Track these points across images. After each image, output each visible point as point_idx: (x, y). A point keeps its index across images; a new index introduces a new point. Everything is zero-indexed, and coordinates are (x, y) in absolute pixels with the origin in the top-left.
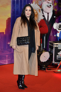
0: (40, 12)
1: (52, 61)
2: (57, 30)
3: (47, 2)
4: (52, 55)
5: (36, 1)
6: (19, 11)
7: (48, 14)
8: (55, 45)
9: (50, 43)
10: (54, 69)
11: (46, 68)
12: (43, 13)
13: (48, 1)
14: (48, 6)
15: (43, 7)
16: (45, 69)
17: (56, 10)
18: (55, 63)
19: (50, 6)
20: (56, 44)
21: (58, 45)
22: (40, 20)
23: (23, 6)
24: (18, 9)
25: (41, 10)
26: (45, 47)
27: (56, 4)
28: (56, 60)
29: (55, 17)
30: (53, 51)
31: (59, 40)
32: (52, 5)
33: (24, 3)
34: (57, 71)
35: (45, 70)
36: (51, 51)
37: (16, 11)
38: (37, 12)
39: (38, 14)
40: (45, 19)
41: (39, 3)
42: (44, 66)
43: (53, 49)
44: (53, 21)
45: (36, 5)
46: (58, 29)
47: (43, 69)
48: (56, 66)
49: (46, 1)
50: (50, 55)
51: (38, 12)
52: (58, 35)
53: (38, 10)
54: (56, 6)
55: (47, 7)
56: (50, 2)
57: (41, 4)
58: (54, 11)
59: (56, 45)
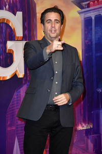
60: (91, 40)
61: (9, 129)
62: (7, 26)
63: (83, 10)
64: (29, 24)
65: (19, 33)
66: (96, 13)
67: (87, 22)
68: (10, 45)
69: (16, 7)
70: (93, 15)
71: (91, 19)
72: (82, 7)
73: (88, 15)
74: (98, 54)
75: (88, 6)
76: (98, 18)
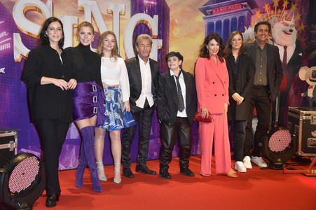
1: (297, 150)
2: (308, 82)
3: (283, 23)
4: (297, 136)
7: (285, 48)
8: (304, 115)
10: (302, 169)
11: (284, 166)
13: (285, 21)
14: (285, 32)
15: (273, 34)
16: (280, 167)
17: (303, 40)
18: (304, 155)
19: (291, 31)
20: (305, 112)
21: (310, 115)
26: (277, 120)
28: (305, 149)
29: (301, 54)
30: (298, 129)
32: (294, 29)
34: (310, 173)
35: (283, 169)
36: (293, 129)
42: (279, 160)
43: (298, 125)
46: (311, 80)
47: (276, 166)
48: (306, 162)
49: (281, 22)
50: (292, 136)
52: (310, 93)
54: (302, 32)
55: (283, 34)
56: (291, 23)
58: (298, 43)
59: (306, 115)
62: (146, 26)
63: (208, 16)
64: (163, 26)
65: (155, 32)
66: (218, 19)
67: (210, 26)
69: (154, 11)
70: (214, 21)
72: (206, 14)
73: (211, 20)
75: (212, 13)
76: (219, 23)
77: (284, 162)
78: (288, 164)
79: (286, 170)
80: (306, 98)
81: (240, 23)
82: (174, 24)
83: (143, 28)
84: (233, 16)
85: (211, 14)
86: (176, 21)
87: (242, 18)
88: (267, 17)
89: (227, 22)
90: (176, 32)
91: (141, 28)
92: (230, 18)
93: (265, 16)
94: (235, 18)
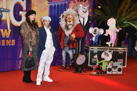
0: (76, 17)
1: (88, 64)
3: (83, 8)
4: (88, 58)
5: (73, 7)
6: (56, 16)
7: (84, 19)
9: (85, 47)
10: (89, 72)
12: (79, 18)
13: (83, 7)
15: (79, 12)
16: (81, 72)
17: (91, 16)
18: (91, 66)
19: (86, 11)
20: (91, 47)
21: (93, 48)
22: (76, 24)
23: (60, 11)
24: (55, 14)
25: (77, 15)
26: (80, 51)
27: (91, 10)
28: (91, 64)
29: (90, 22)
30: (88, 55)
31: (94, 44)
32: (87, 10)
33: (61, 8)
34: (93, 74)
36: (87, 55)
37: (53, 15)
38: (73, 17)
39: (75, 19)
40: (81, 23)
41: (75, 8)
42: (80, 68)
43: (89, 53)
44: (88, 26)
45: (73, 11)
46: (94, 33)
47: (79, 71)
48: (91, 69)
50: (86, 58)
51: (75, 17)
52: (94, 39)
53: (75, 15)
54: (91, 12)
56: (86, 8)
57: (77, 9)
58: (89, 17)
59: (92, 48)
60: (52, 14)
61: (19, 45)
62: (20, 5)
63: (50, 2)
64: (29, 5)
65: (25, 8)
66: (54, 4)
67: (51, 7)
68: (21, 13)
70: (53, 5)
71: (52, 6)
72: (49, 1)
73: (51, 4)
74: (54, 20)
76: (55, 6)
77: (82, 69)
78: (84, 70)
79: (83, 73)
80: (92, 41)
81: (64, 7)
82: (34, 5)
83: (19, 6)
84: (61, 3)
85: (52, 1)
86: (35, 4)
87: (65, 4)
88: (76, 4)
89: (58, 5)
90: (35, 9)
91: (18, 6)
92: (60, 4)
93: (75, 4)
94: (62, 4)
